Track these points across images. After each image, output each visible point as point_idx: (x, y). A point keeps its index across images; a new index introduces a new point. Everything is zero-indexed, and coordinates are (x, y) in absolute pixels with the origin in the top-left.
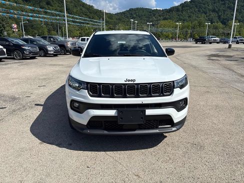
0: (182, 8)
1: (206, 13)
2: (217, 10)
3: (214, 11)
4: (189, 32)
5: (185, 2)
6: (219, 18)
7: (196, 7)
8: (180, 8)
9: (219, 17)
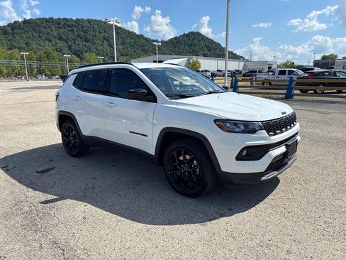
0: (12, 30)
1: (50, 41)
2: (64, 37)
3: (60, 38)
4: (35, 66)
5: (15, 22)
6: (69, 49)
7: (35, 31)
8: (9, 29)
9: (70, 47)
